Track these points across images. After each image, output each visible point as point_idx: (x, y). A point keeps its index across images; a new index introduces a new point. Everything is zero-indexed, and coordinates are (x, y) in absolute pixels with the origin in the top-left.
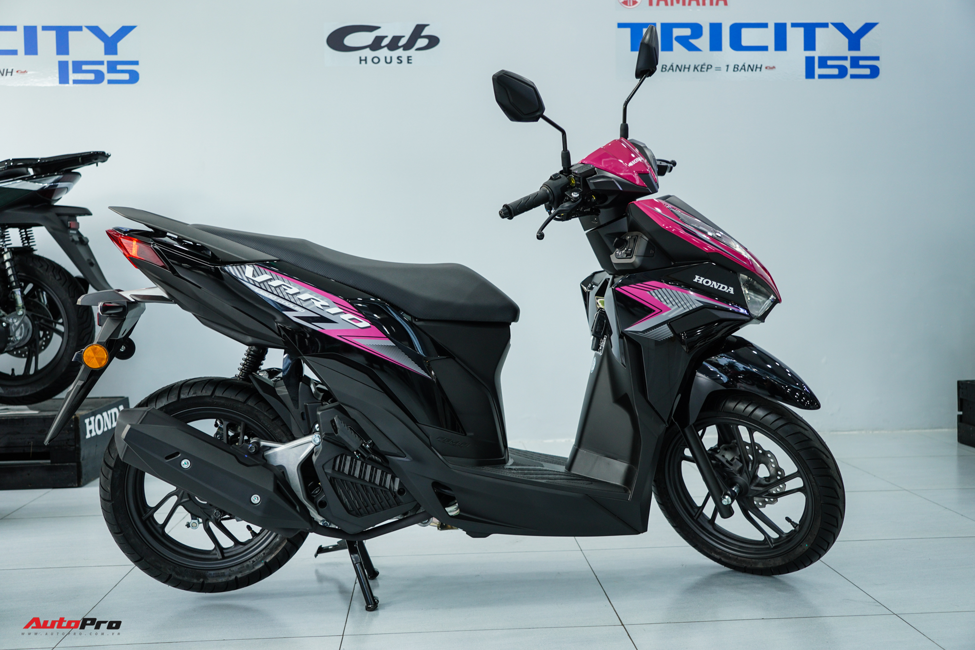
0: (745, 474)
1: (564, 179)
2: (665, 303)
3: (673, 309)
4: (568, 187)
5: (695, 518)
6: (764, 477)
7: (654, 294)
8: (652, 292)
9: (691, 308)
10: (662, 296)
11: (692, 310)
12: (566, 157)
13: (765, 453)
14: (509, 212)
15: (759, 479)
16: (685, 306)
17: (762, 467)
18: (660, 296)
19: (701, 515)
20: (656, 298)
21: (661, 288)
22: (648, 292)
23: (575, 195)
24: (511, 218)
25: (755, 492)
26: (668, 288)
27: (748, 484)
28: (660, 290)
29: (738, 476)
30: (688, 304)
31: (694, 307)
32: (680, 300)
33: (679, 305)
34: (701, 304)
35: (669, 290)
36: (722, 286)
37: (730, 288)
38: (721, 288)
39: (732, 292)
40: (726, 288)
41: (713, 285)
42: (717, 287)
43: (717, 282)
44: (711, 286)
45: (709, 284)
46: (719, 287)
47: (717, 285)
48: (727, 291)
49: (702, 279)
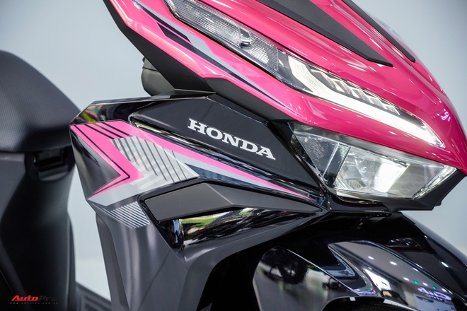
2: (134, 164)
3: (146, 176)
7: (119, 145)
8: (117, 140)
9: (176, 180)
10: (130, 151)
11: (178, 183)
16: (166, 175)
18: (127, 150)
20: (122, 152)
22: (111, 140)
26: (142, 137)
30: (172, 172)
31: (182, 178)
32: (159, 161)
33: (157, 170)
34: (196, 175)
35: (142, 140)
36: (245, 143)
37: (264, 148)
38: (244, 147)
39: (270, 156)
40: (255, 149)
41: (228, 140)
42: (236, 144)
43: (234, 134)
44: (225, 141)
45: (219, 136)
46: (241, 143)
47: (235, 140)
48: (260, 153)
49: (202, 126)
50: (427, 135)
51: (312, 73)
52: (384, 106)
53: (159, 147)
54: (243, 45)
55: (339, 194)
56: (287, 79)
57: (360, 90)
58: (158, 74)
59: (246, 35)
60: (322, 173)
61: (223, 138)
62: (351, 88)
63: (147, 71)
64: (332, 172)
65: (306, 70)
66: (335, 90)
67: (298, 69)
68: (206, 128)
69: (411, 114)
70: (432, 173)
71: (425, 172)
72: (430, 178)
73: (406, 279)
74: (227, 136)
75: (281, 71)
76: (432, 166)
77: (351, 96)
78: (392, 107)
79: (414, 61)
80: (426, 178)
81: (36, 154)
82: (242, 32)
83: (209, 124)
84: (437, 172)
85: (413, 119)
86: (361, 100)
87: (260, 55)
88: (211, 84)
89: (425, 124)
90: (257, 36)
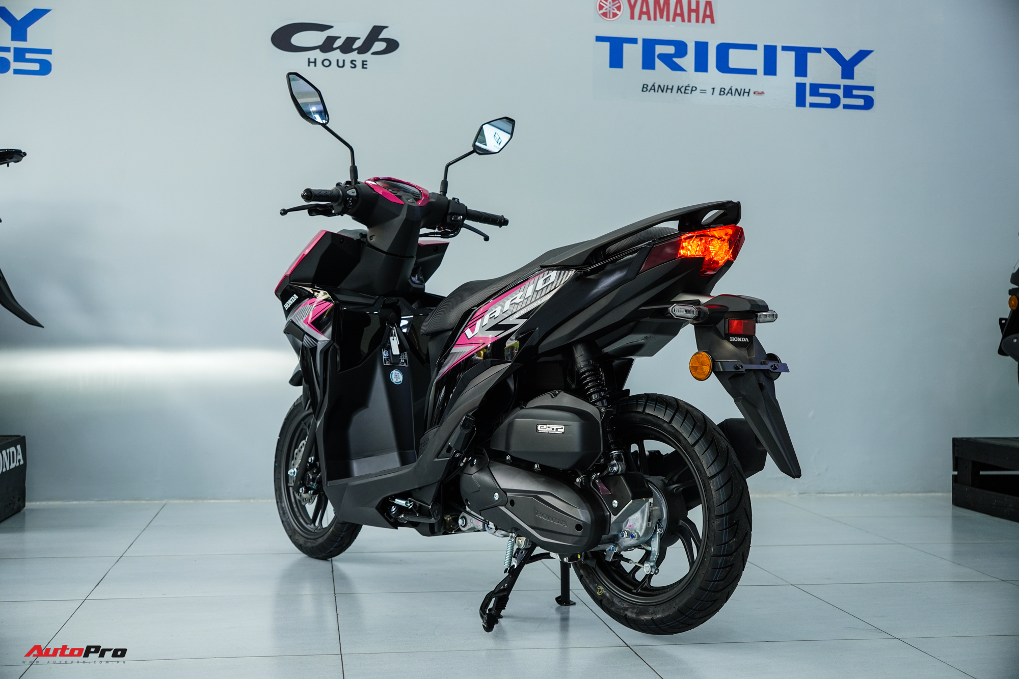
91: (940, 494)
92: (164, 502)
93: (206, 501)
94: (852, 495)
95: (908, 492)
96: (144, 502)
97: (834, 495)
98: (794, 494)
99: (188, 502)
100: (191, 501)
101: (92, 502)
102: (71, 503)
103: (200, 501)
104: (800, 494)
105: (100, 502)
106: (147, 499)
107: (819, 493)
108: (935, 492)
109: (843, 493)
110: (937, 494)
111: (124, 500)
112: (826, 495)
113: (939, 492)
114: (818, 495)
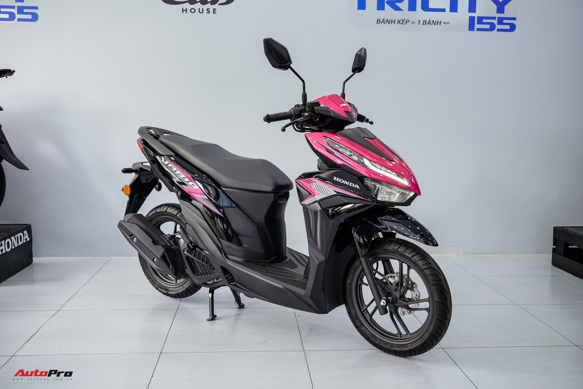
0: (398, 292)
1: (302, 107)
2: (317, 191)
3: (320, 194)
4: (304, 111)
5: (362, 311)
6: (408, 298)
7: (312, 185)
8: (311, 184)
9: (330, 195)
10: (316, 187)
11: (330, 196)
12: (305, 96)
13: (413, 283)
14: (269, 119)
15: (405, 298)
16: (327, 194)
17: (409, 291)
18: (314, 187)
19: (366, 310)
20: (313, 187)
21: (315, 182)
22: (309, 184)
23: (306, 114)
24: (269, 122)
25: (401, 304)
26: (319, 183)
27: (398, 298)
28: (315, 183)
29: (394, 292)
30: (328, 193)
31: (332, 194)
32: (324, 190)
33: (324, 192)
34: (336, 193)
35: (319, 184)
36: (351, 184)
37: (356, 185)
38: (350, 185)
39: (358, 187)
40: (354, 185)
41: (346, 183)
42: (348, 184)
43: (347, 181)
44: (345, 183)
45: (343, 182)
46: (349, 184)
47: (348, 183)
48: (355, 187)
49: (338, 179)
50: (405, 182)
51: (371, 163)
52: (392, 173)
53: (325, 186)
54: (350, 155)
55: (378, 200)
56: (363, 164)
57: (385, 169)
58: (325, 164)
59: (351, 152)
60: (374, 194)
61: (344, 182)
62: (382, 168)
63: (320, 164)
64: (376, 194)
65: (369, 162)
66: (377, 168)
67: (366, 162)
68: (339, 179)
69: (400, 176)
70: (408, 195)
71: (405, 195)
72: (407, 196)
73: (406, 234)
74: (345, 181)
75: (361, 162)
76: (407, 192)
77: (382, 170)
78: (395, 174)
79: (402, 161)
80: (405, 196)
81: (277, 193)
82: (350, 151)
83: (340, 178)
84: (409, 194)
85: (401, 178)
86: (385, 171)
87: (355, 158)
88: (341, 166)
89: (405, 179)
90: (354, 152)
91: (545, 255)
92: (110, 258)
93: (132, 257)
94: (494, 255)
95: (527, 254)
96: (99, 258)
97: (484, 255)
98: (460, 255)
99: (122, 258)
100: (124, 257)
101: (71, 258)
102: (60, 258)
103: (129, 257)
104: (464, 254)
105: (75, 258)
106: (101, 256)
107: (475, 254)
108: (542, 253)
109: (489, 254)
110: (543, 254)
111: (88, 256)
112: (479, 255)
113: (544, 253)
114: (475, 255)
